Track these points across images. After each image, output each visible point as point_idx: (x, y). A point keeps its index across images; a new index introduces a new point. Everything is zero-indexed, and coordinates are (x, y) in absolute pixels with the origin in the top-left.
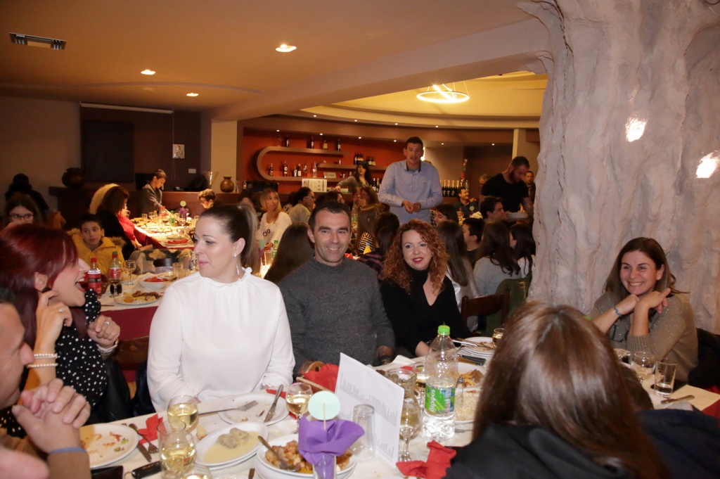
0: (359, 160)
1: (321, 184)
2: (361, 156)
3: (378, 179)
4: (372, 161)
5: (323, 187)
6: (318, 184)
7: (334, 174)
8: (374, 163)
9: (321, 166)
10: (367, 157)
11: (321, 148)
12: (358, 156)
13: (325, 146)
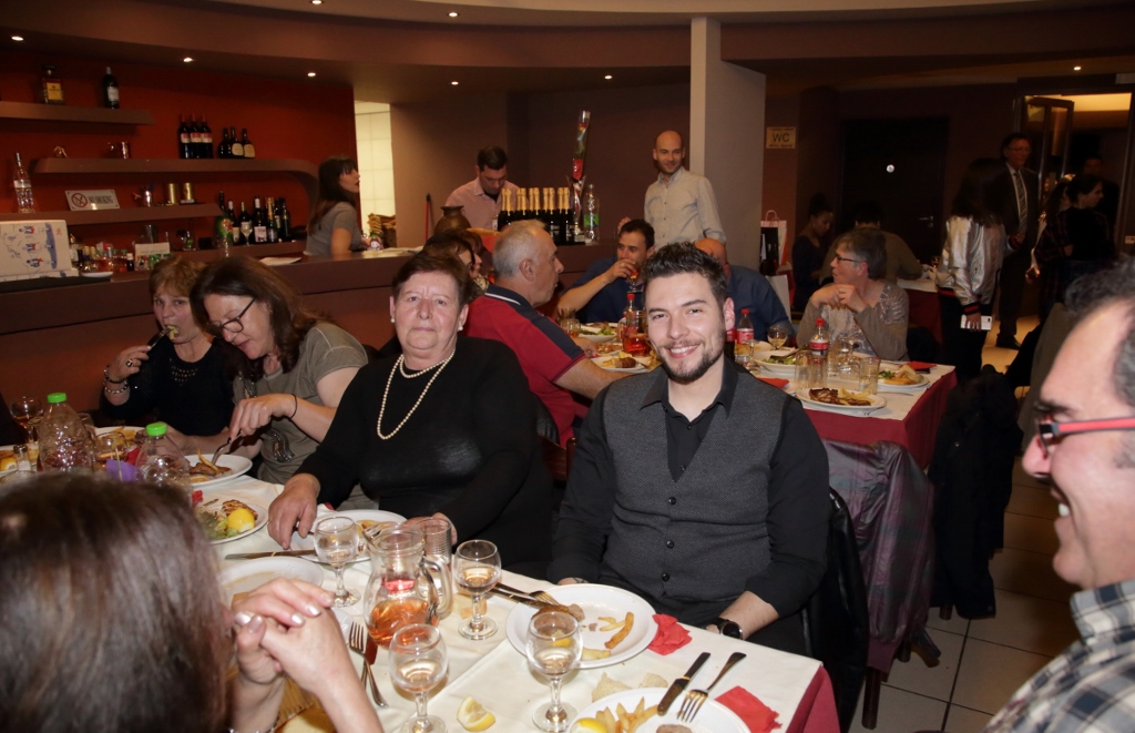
0: (196, 140)
1: (40, 239)
2: (202, 128)
3: (270, 202)
4: (243, 143)
5: (52, 248)
6: (24, 240)
7: (110, 193)
8: (249, 151)
9: (49, 166)
10: (225, 131)
11: (38, 97)
12: (190, 129)
13: (54, 92)
